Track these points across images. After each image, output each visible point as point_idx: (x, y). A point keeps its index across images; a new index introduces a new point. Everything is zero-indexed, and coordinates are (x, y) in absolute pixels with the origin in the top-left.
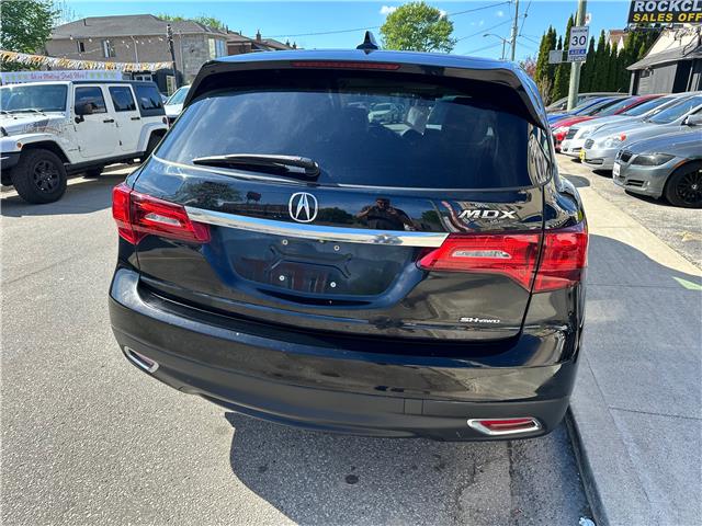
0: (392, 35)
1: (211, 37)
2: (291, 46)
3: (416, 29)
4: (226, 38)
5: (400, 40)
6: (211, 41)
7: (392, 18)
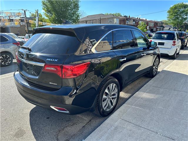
0: (171, 13)
1: (115, 18)
2: (139, 18)
3: (179, 11)
4: (119, 18)
5: (174, 14)
6: (115, 19)
7: (172, 8)
